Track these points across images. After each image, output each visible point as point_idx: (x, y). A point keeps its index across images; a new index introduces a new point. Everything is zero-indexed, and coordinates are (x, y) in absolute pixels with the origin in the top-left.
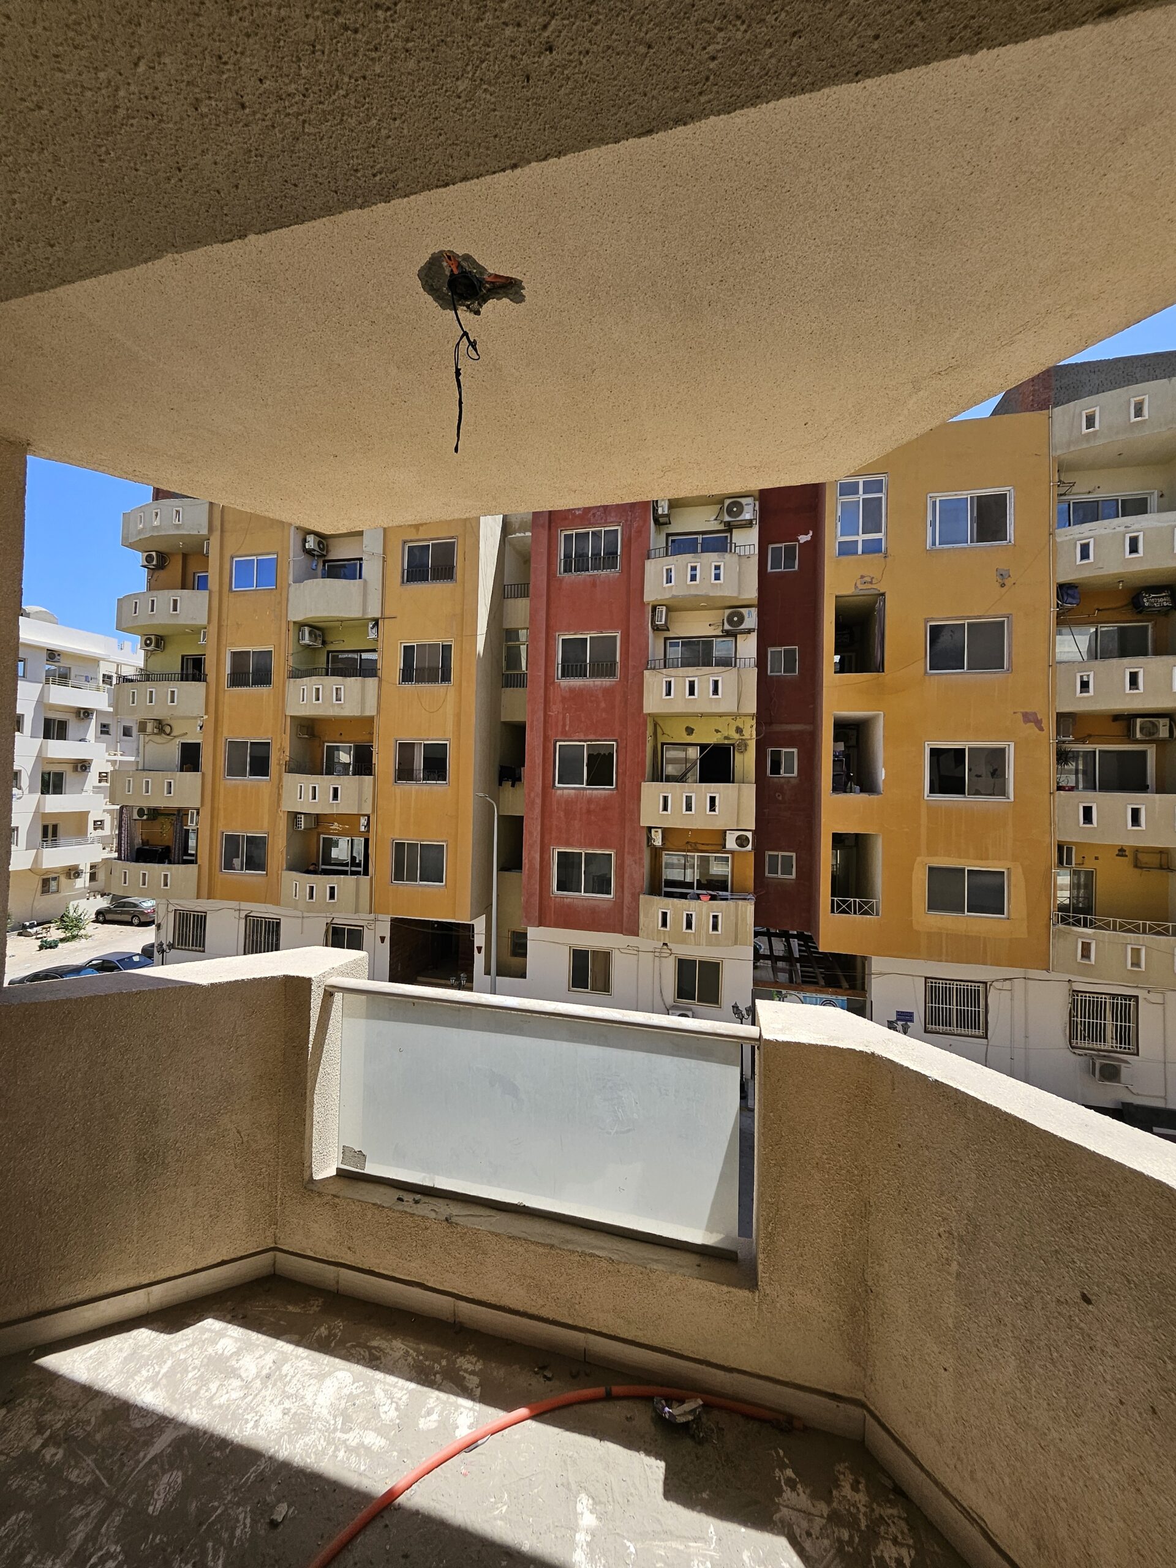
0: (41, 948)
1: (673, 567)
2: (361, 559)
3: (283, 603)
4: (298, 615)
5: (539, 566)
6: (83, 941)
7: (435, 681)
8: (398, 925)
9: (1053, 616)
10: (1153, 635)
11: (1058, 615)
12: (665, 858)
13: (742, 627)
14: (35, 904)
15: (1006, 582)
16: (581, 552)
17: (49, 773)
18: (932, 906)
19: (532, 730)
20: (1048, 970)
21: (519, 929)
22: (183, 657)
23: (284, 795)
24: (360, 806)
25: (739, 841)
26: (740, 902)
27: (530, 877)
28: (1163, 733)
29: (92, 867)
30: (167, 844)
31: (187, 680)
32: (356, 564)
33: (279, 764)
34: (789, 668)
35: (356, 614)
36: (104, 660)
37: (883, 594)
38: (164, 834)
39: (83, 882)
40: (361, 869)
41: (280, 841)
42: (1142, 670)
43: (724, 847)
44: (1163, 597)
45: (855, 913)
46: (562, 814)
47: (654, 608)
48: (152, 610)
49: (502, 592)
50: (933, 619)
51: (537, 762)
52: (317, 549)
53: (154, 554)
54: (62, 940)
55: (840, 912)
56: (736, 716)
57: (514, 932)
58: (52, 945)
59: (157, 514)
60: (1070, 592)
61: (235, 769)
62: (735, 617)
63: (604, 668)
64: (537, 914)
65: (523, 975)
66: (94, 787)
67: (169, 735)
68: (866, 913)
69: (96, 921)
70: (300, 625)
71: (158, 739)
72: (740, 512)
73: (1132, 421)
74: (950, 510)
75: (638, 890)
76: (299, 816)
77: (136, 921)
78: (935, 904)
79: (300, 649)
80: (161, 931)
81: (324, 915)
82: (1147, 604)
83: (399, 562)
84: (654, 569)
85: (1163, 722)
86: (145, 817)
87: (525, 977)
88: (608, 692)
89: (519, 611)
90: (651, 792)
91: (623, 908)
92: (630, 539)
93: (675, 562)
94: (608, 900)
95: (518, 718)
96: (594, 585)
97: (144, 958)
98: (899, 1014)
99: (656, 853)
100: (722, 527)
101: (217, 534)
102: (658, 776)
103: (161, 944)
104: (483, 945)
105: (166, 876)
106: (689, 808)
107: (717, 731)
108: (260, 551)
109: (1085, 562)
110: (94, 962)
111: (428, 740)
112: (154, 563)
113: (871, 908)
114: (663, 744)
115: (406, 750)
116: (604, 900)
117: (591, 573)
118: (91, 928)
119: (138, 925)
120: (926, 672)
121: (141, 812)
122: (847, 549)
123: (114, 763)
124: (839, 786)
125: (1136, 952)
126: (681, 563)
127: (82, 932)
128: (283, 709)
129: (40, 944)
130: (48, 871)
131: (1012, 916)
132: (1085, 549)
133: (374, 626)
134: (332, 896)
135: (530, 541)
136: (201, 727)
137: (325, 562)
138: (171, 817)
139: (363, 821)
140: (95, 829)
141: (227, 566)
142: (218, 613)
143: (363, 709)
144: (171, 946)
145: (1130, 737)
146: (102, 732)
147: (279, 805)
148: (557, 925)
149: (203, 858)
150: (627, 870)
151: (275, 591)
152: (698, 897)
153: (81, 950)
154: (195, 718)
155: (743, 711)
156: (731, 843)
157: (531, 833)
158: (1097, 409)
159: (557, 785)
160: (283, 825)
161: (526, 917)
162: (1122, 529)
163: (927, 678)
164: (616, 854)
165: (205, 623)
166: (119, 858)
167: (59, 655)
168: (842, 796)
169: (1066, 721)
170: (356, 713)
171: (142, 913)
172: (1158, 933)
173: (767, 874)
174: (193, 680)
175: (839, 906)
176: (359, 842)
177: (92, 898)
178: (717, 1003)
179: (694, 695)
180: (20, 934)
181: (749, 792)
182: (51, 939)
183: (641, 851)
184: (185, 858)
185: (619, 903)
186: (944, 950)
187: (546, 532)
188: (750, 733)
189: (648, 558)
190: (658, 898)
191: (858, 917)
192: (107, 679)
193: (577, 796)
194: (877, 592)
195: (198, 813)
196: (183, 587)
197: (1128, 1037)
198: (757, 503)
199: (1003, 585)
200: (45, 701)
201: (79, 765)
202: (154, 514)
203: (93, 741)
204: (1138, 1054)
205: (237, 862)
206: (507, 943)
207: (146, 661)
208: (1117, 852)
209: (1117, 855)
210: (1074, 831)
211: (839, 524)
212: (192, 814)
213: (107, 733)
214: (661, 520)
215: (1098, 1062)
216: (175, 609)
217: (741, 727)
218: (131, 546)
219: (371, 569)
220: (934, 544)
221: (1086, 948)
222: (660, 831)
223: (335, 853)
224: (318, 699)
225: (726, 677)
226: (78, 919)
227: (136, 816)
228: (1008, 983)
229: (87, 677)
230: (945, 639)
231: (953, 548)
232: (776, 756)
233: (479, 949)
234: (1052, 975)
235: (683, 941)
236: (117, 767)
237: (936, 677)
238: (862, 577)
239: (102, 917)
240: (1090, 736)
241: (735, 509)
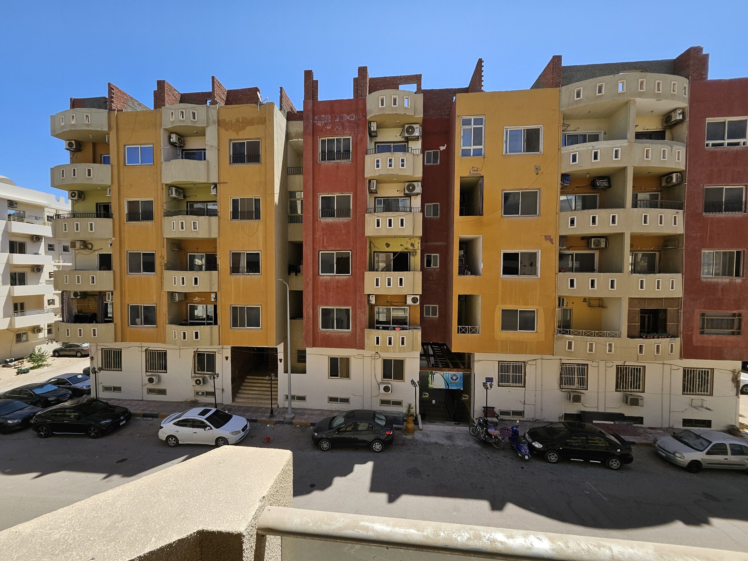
0: (18, 373)
1: (380, 159)
2: (205, 150)
3: (159, 173)
4: (168, 180)
5: (308, 155)
6: (46, 368)
7: (252, 219)
8: (234, 350)
9: (559, 189)
10: (599, 199)
11: (561, 189)
12: (376, 309)
13: (414, 192)
14: (13, 348)
15: (539, 172)
16: (330, 150)
17: (16, 273)
18: (503, 328)
19: (306, 245)
20: (553, 355)
21: (301, 348)
22: (97, 204)
23: (165, 283)
24: (211, 288)
25: (413, 300)
26: (415, 330)
27: (307, 322)
28: (603, 245)
29: (48, 326)
30: (94, 312)
31: (101, 217)
32: (202, 152)
33: (161, 265)
34: (435, 214)
35: (203, 180)
36: (47, 207)
37: (483, 177)
38: (92, 306)
39: (43, 334)
40: (213, 322)
41: (164, 308)
42: (597, 215)
43: (406, 303)
44: (605, 182)
45: (468, 333)
46: (323, 289)
47: (370, 181)
48: (74, 175)
49: (287, 172)
50: (505, 190)
51: (310, 262)
52: (178, 142)
53: (73, 142)
54: (32, 368)
55: (461, 333)
56: (411, 237)
57: (298, 350)
58: (26, 371)
59: (73, 117)
60: (566, 178)
61: (134, 268)
62: (411, 187)
63: (344, 212)
64: (312, 341)
65: (304, 372)
66: (46, 281)
67: (91, 249)
68: (473, 333)
69: (54, 356)
70: (170, 186)
71: (84, 252)
72: (413, 132)
73: (597, 95)
74: (514, 135)
75: (364, 327)
76: (174, 294)
77: (79, 354)
78: (504, 327)
79: (170, 200)
80: (94, 361)
81: (193, 347)
82: (598, 185)
83: (227, 152)
84: (370, 160)
85: (603, 240)
86: (79, 297)
87: (305, 373)
88: (346, 225)
89: (297, 181)
90: (370, 277)
91: (356, 336)
92: (357, 143)
93: (381, 157)
94: (349, 332)
95: (298, 239)
96: (338, 168)
97: (84, 376)
98: (487, 379)
99: (372, 307)
100: (403, 140)
101: (114, 131)
102: (372, 269)
103: (94, 369)
104: (283, 358)
105: (94, 330)
106: (389, 285)
107: (402, 245)
108: (142, 142)
109: (574, 163)
110: (52, 380)
111: (248, 251)
112: (74, 147)
113: (476, 330)
114: (374, 252)
115: (236, 257)
116: (346, 332)
117: (336, 161)
118: (51, 360)
119: (81, 357)
120: (502, 216)
121: (76, 294)
122: (466, 153)
123: (58, 267)
124: (461, 272)
125: (591, 345)
126: (383, 157)
127: (45, 363)
128: (162, 234)
129: (17, 371)
130: (19, 329)
131: (538, 331)
132: (574, 158)
133: (214, 188)
134: (197, 337)
135: (302, 144)
136: (111, 245)
137: (183, 150)
138: (95, 297)
139: (213, 296)
140: (49, 304)
141: (122, 150)
142: (116, 177)
143: (210, 234)
144: (100, 369)
145: (588, 247)
146: (49, 249)
147: (162, 289)
148: (322, 346)
149: (117, 319)
150: (358, 316)
151: (153, 166)
152: (394, 329)
153: (45, 373)
154: (107, 239)
155: (416, 235)
156: (409, 301)
157: (307, 299)
158: (582, 88)
159: (320, 274)
160: (165, 299)
161: (306, 343)
162: (591, 148)
163: (502, 218)
164: (352, 308)
165: (109, 183)
166: (63, 321)
167: (16, 204)
168: (463, 277)
169: (563, 239)
170: (206, 236)
171: (83, 350)
172: (600, 336)
173: (424, 316)
174: (104, 217)
175: (461, 330)
176: (211, 308)
177: (50, 344)
178: (402, 379)
179: (391, 226)
180: (4, 366)
181: (419, 275)
182: (25, 368)
183: (365, 307)
184: (106, 319)
185: (354, 333)
186: (508, 349)
187: (311, 138)
188: (418, 246)
189: (367, 154)
190: (373, 330)
191: (470, 335)
192: (50, 218)
193: (331, 279)
194: (480, 176)
195: (112, 294)
196: (94, 162)
197: (583, 382)
198: (421, 128)
199: (537, 174)
200: (9, 231)
201: (35, 268)
202: (71, 117)
203: (43, 254)
204: (587, 390)
205: (138, 320)
206: (295, 356)
207: (73, 206)
208: (583, 300)
209: (583, 301)
210: (566, 291)
211: (462, 140)
212: (109, 294)
213: (53, 250)
214: (373, 134)
215: (572, 395)
216: (89, 175)
217: (413, 243)
218: (57, 136)
219: (211, 155)
220: (506, 152)
221: (570, 344)
222: (374, 296)
223: (196, 313)
224: (183, 228)
225: (407, 218)
226: (42, 356)
227: (72, 297)
228: (534, 362)
229: (36, 217)
230: (511, 200)
231: (515, 155)
232: (429, 258)
233: (281, 360)
234: (555, 357)
235: (387, 350)
236: (61, 269)
237: (506, 218)
238: (473, 168)
239: (57, 353)
240: (571, 247)
241: (410, 130)
